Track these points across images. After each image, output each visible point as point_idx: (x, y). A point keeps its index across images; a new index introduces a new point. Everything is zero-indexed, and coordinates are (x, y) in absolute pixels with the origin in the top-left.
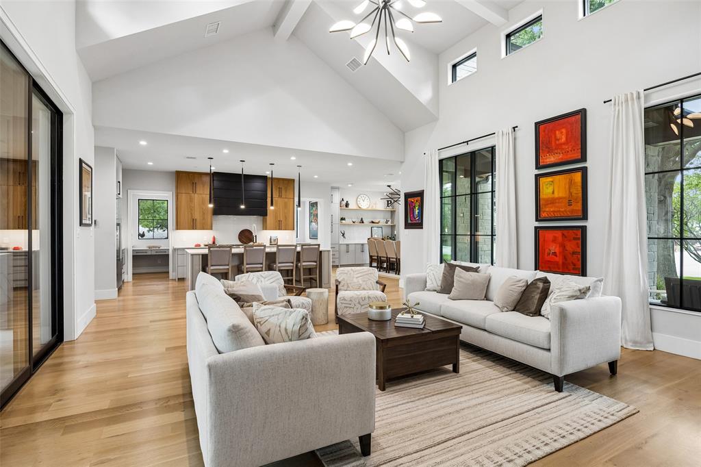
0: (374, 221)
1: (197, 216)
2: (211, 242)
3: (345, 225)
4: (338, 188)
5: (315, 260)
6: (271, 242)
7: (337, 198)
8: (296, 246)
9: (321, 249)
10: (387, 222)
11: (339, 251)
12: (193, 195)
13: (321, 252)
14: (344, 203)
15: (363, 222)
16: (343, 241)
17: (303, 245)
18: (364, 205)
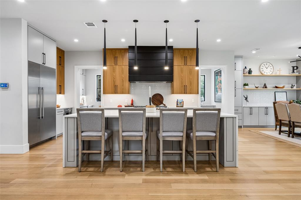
0: (277, 86)
1: (118, 83)
2: (130, 104)
3: (248, 90)
4: (241, 57)
5: (214, 129)
6: (177, 104)
7: (240, 65)
8: (186, 110)
9: (222, 114)
10: (292, 87)
11: (242, 113)
12: (115, 66)
13: (222, 119)
14: (247, 70)
15: (266, 87)
16: (245, 104)
17: (195, 110)
18: (267, 71)
